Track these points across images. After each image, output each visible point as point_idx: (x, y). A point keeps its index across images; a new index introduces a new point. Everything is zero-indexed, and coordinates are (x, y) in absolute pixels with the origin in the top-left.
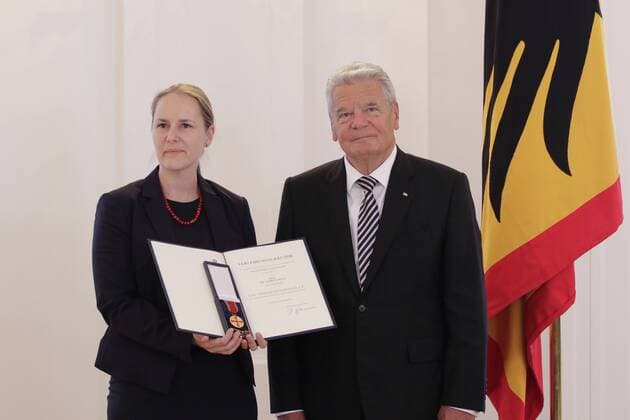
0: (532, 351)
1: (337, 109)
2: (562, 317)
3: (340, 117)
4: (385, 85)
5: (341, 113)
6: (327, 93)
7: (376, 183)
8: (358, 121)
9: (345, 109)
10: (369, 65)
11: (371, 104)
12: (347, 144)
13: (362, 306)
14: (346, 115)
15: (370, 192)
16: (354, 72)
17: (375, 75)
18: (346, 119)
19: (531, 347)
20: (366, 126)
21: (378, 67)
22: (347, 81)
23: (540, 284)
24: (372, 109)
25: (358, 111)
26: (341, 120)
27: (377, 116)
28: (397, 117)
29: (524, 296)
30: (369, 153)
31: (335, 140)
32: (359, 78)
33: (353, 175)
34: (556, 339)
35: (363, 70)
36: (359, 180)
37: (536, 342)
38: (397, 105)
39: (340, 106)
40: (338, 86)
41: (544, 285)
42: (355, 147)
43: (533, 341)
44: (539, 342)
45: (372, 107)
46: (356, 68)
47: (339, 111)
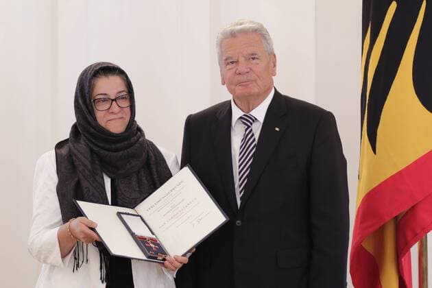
0: (403, 264)
1: (224, 58)
2: (428, 234)
3: (228, 64)
4: (265, 39)
5: (229, 62)
6: (217, 44)
7: (255, 120)
8: (242, 67)
9: (231, 58)
10: (251, 22)
11: (252, 54)
12: (233, 87)
13: (238, 222)
14: (232, 63)
15: (249, 127)
16: (239, 27)
17: (256, 30)
18: (232, 66)
19: (403, 260)
20: (248, 72)
21: (258, 23)
22: (233, 35)
23: (410, 207)
24: (253, 59)
25: (241, 60)
26: (229, 67)
27: (258, 64)
28: (275, 66)
29: (396, 218)
30: (250, 95)
31: (224, 85)
32: (244, 32)
33: (237, 113)
34: (424, 253)
35: (247, 25)
36: (241, 118)
37: (407, 255)
38: (275, 55)
39: (227, 55)
40: (226, 38)
41: (413, 207)
42: (239, 90)
43: (405, 254)
44: (410, 255)
45: (253, 57)
46: (241, 24)
47: (226, 59)
